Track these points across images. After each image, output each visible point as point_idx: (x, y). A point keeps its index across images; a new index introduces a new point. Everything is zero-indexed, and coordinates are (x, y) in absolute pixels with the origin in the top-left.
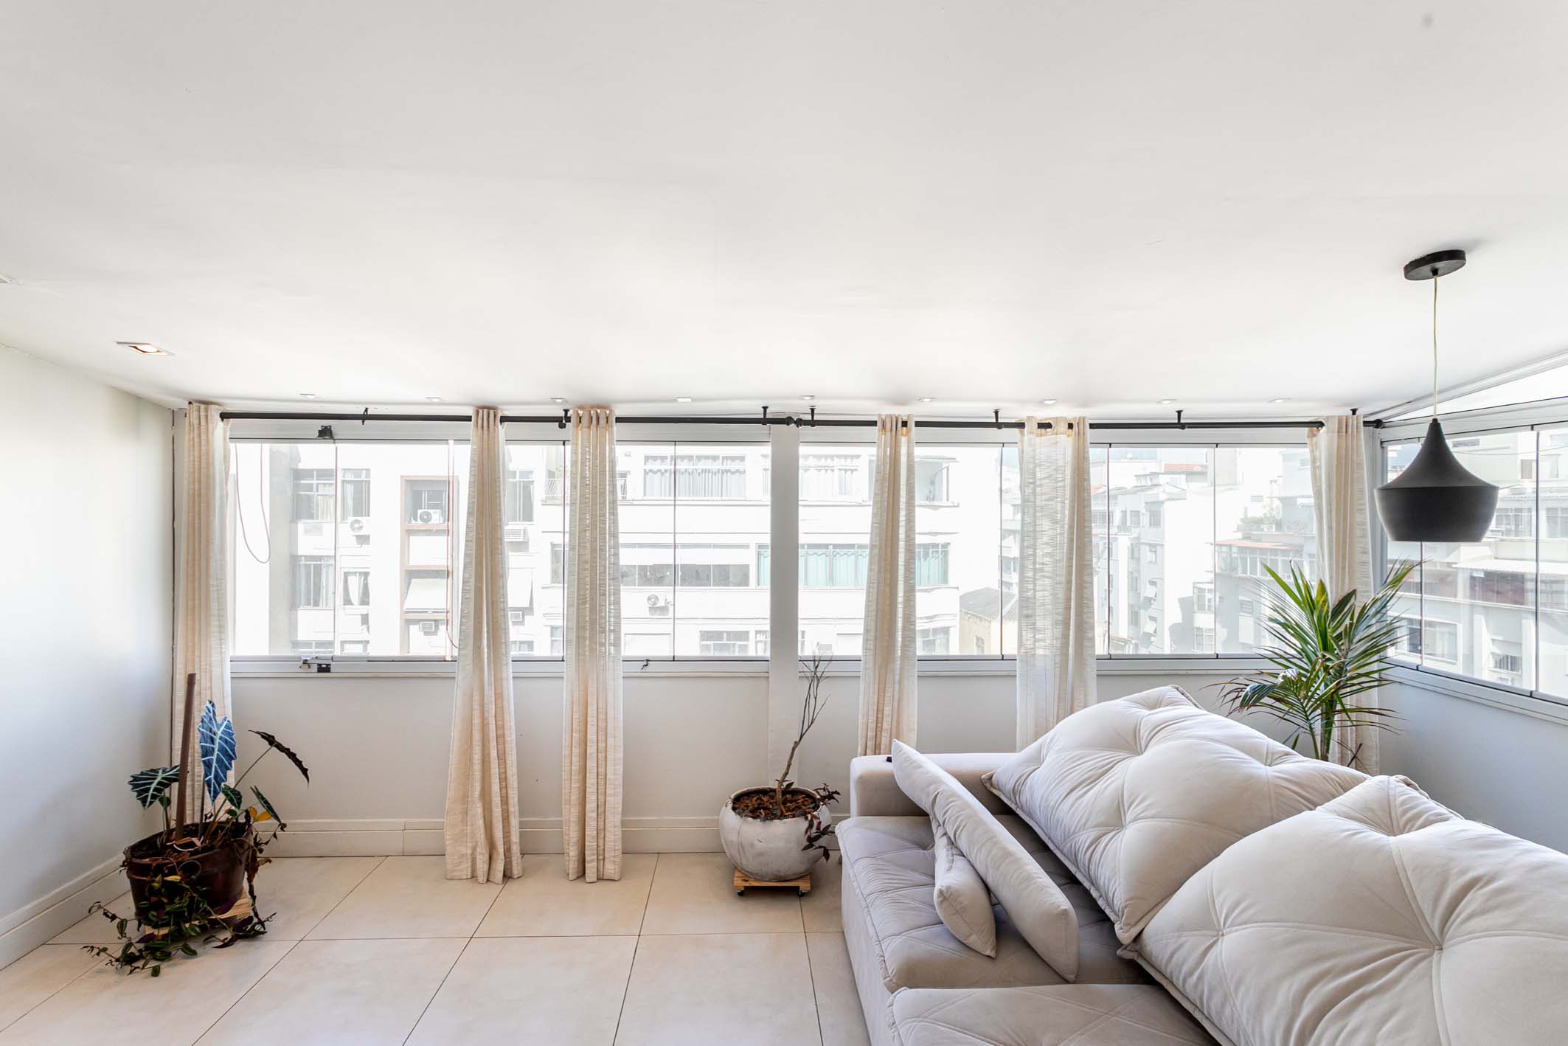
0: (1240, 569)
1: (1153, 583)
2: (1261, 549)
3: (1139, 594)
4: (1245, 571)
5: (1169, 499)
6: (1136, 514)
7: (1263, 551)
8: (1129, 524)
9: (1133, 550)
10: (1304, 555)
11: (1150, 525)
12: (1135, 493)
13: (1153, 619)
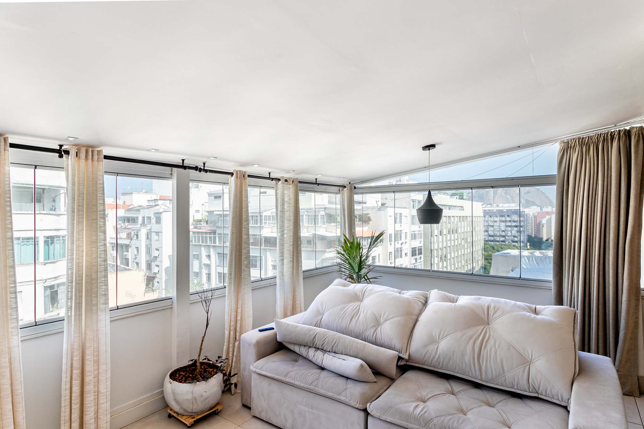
0: (193, 241)
1: (157, 250)
2: (201, 232)
3: (151, 255)
4: (195, 242)
5: (164, 211)
6: (149, 218)
7: (202, 233)
8: (146, 223)
9: (148, 235)
10: (217, 234)
11: (156, 223)
12: (148, 208)
13: (158, 266)
